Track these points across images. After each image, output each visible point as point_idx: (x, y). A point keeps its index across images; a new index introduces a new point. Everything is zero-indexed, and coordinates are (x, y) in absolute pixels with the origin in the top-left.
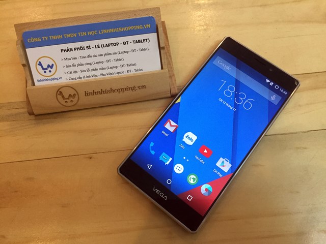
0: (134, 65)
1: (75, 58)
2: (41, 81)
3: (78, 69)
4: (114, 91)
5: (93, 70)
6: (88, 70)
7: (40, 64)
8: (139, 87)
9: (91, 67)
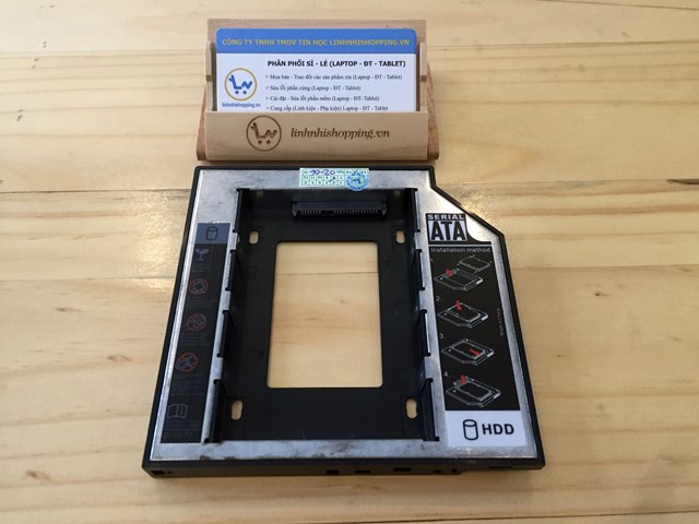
0: (376, 99)
1: (287, 77)
2: (228, 105)
3: (288, 94)
4: (337, 134)
5: (310, 99)
6: (303, 98)
7: (232, 79)
8: (378, 133)
9: (307, 94)
